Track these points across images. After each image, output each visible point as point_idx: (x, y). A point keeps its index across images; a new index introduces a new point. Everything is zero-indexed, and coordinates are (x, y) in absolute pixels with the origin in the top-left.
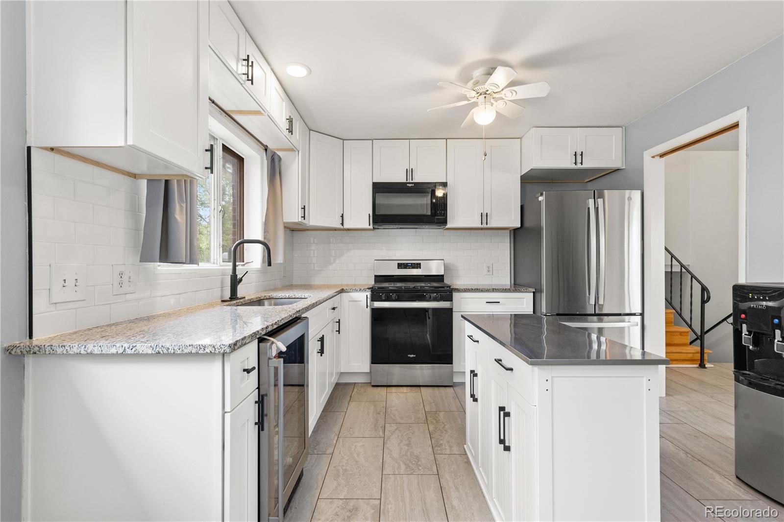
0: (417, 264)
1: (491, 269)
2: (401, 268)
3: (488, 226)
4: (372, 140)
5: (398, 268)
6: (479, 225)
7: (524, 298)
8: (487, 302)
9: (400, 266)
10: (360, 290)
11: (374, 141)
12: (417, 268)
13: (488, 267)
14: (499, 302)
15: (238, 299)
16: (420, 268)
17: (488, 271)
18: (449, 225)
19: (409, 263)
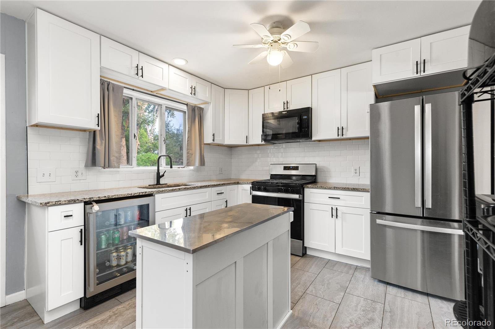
0: (296, 167)
1: (358, 171)
2: (286, 170)
3: (344, 137)
4: (264, 86)
5: (284, 170)
6: (336, 137)
7: (363, 197)
8: (329, 197)
9: (286, 168)
10: (247, 183)
11: (265, 87)
12: (296, 170)
13: (356, 170)
14: (339, 198)
15: (160, 184)
16: (298, 170)
17: (356, 173)
18: (313, 139)
19: (291, 166)
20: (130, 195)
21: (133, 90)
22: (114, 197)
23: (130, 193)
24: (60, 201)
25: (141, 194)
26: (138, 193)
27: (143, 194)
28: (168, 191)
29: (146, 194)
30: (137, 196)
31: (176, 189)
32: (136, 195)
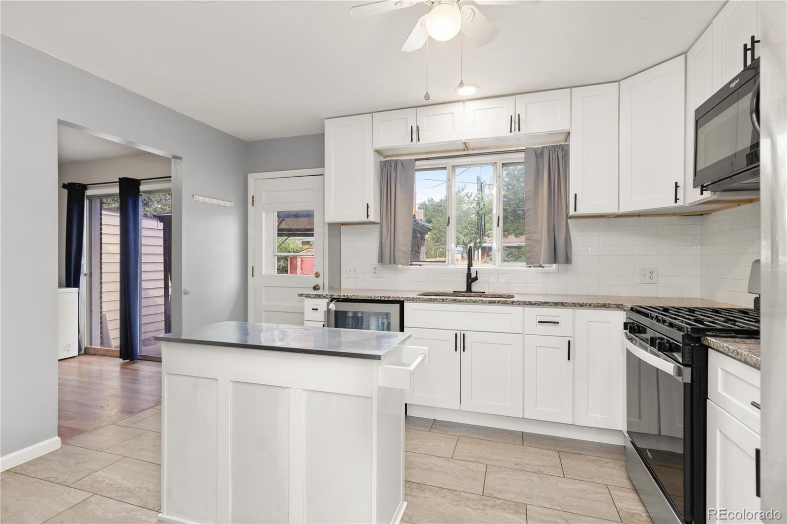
20: (369, 298)
21: (427, 159)
22: (352, 298)
23: (370, 296)
24: (310, 294)
25: (383, 299)
26: (379, 297)
27: (386, 299)
28: (422, 300)
29: (390, 299)
30: (378, 300)
31: (436, 299)
32: (376, 299)
